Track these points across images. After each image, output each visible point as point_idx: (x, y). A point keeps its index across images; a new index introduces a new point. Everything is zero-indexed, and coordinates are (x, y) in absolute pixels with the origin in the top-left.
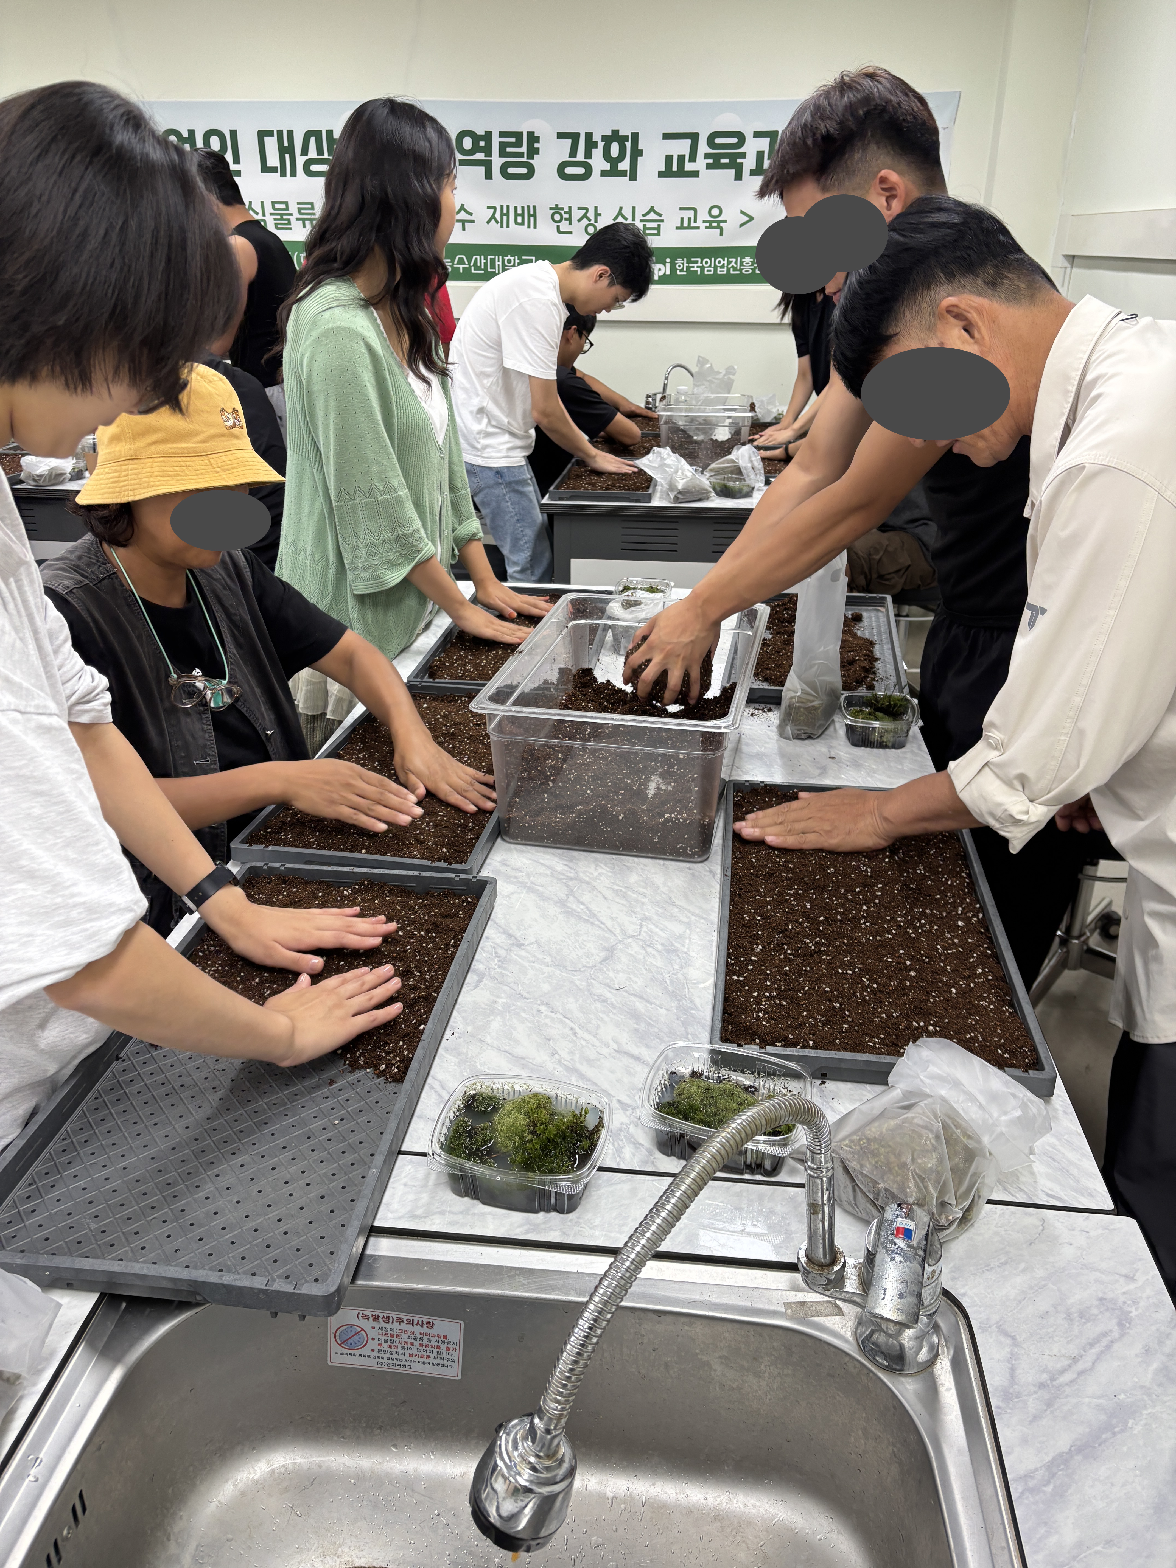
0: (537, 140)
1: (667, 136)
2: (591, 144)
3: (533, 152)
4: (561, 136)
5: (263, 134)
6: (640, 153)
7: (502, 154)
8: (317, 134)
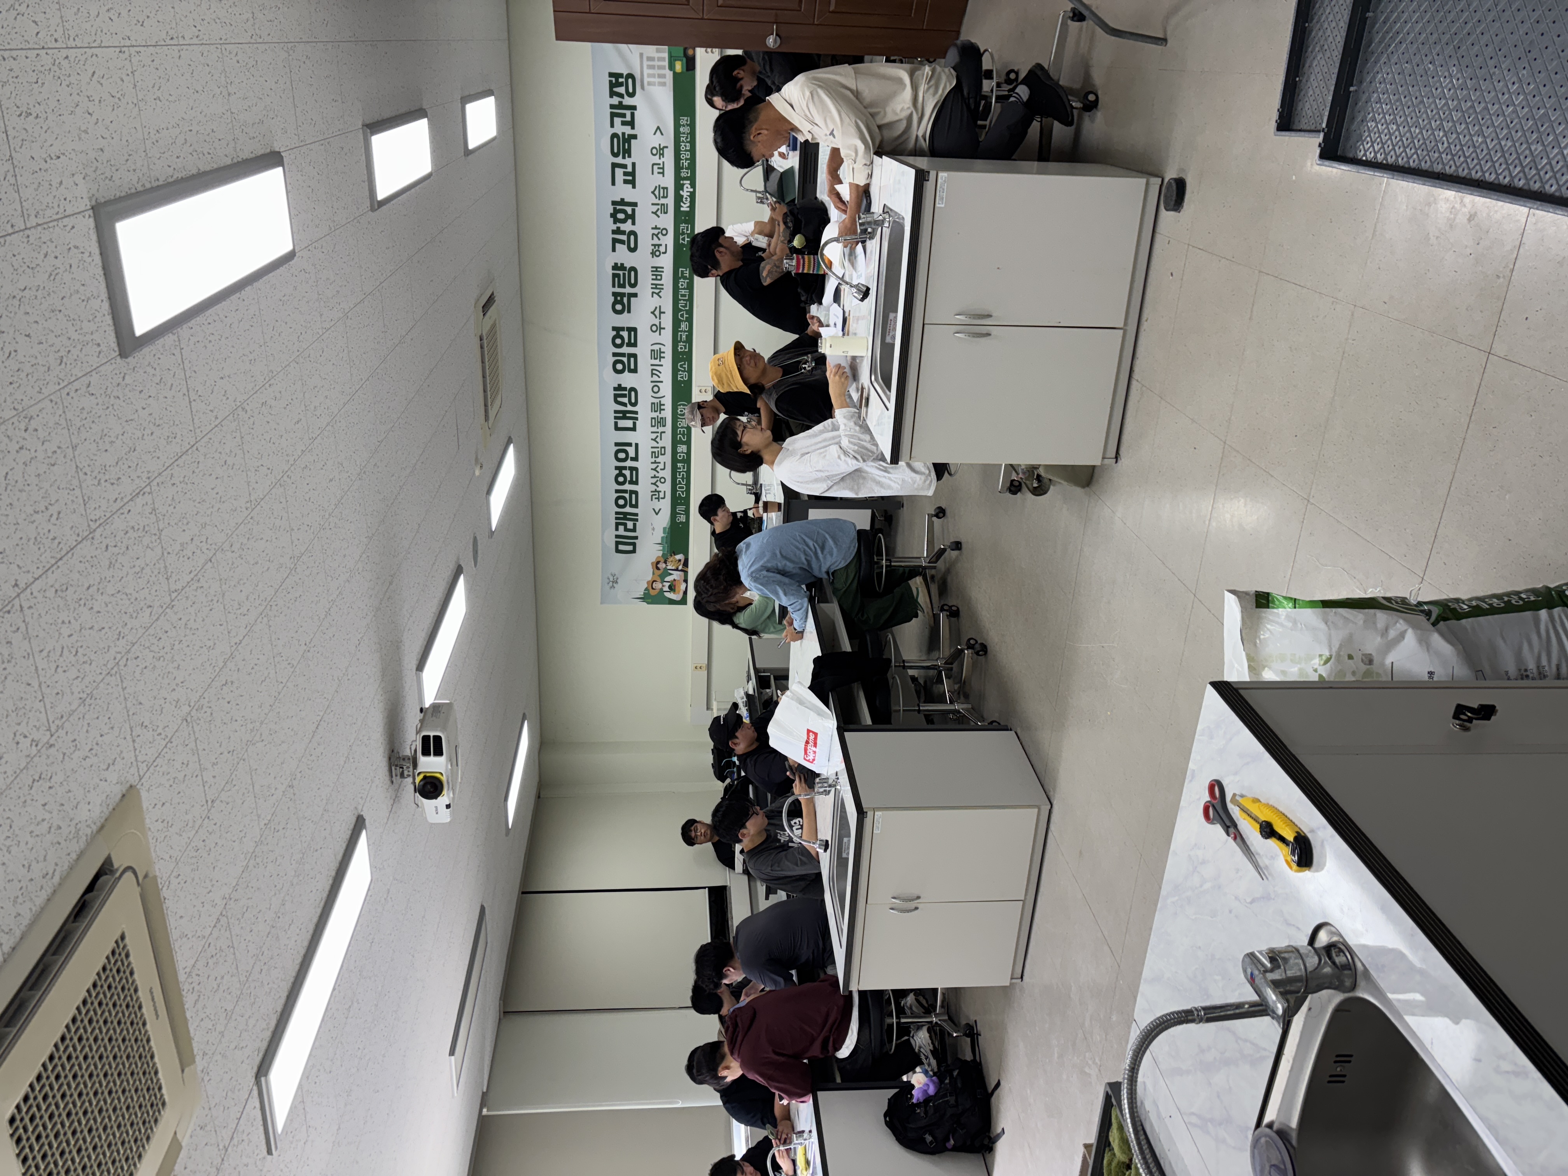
0: (616, 264)
1: (613, 183)
2: (618, 231)
3: (622, 267)
4: (614, 250)
5: (617, 428)
6: (622, 200)
7: (623, 286)
8: (616, 396)
